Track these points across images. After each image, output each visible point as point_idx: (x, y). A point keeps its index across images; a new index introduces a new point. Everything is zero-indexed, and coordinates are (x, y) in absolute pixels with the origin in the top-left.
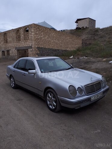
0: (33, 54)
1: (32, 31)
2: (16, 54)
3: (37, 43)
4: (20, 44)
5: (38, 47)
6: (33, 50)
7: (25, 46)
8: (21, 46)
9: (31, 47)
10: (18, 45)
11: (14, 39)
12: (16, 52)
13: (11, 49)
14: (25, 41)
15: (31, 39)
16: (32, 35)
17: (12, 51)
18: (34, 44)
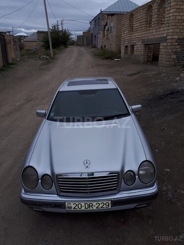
0: (167, 53)
1: (172, 4)
2: (142, 53)
3: (178, 30)
4: (149, 34)
5: (179, 39)
6: (169, 44)
7: (156, 36)
8: (150, 37)
9: (165, 39)
10: (147, 35)
11: (143, 23)
12: (143, 48)
13: (137, 44)
14: (157, 27)
15: (167, 22)
16: (171, 15)
17: (137, 46)
18: (170, 34)
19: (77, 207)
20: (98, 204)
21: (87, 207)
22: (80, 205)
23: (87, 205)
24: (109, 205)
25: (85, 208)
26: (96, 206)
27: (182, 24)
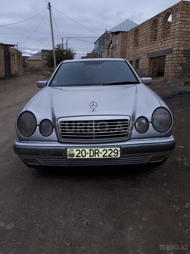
0: (173, 65)
1: (177, 17)
2: (147, 66)
3: (184, 42)
4: (154, 48)
5: (184, 51)
6: (174, 56)
7: (161, 49)
8: (156, 50)
9: (170, 51)
10: (152, 49)
11: (148, 37)
12: (148, 62)
13: (142, 58)
14: (163, 40)
15: (173, 34)
16: (176, 27)
17: (142, 60)
18: (176, 45)
19: (80, 155)
20: (105, 151)
21: (92, 155)
22: (84, 152)
23: (92, 151)
24: (117, 153)
25: (90, 156)
26: (103, 153)
27: (188, 36)
